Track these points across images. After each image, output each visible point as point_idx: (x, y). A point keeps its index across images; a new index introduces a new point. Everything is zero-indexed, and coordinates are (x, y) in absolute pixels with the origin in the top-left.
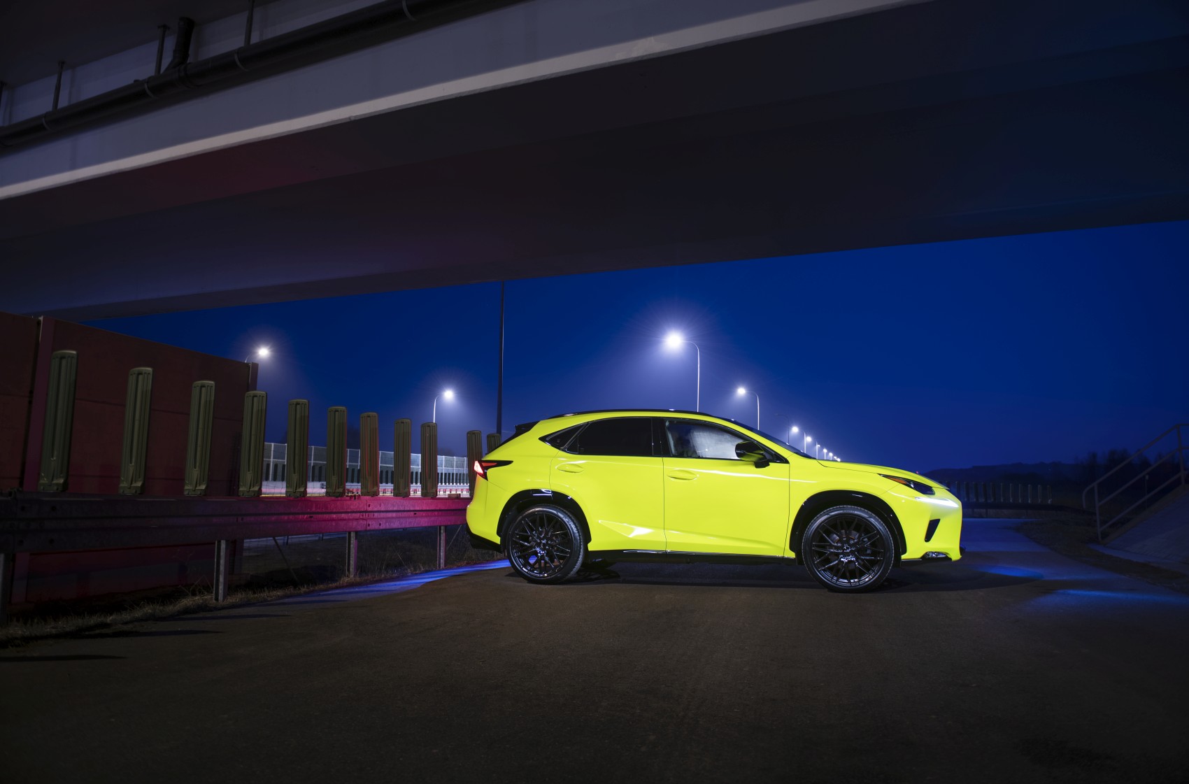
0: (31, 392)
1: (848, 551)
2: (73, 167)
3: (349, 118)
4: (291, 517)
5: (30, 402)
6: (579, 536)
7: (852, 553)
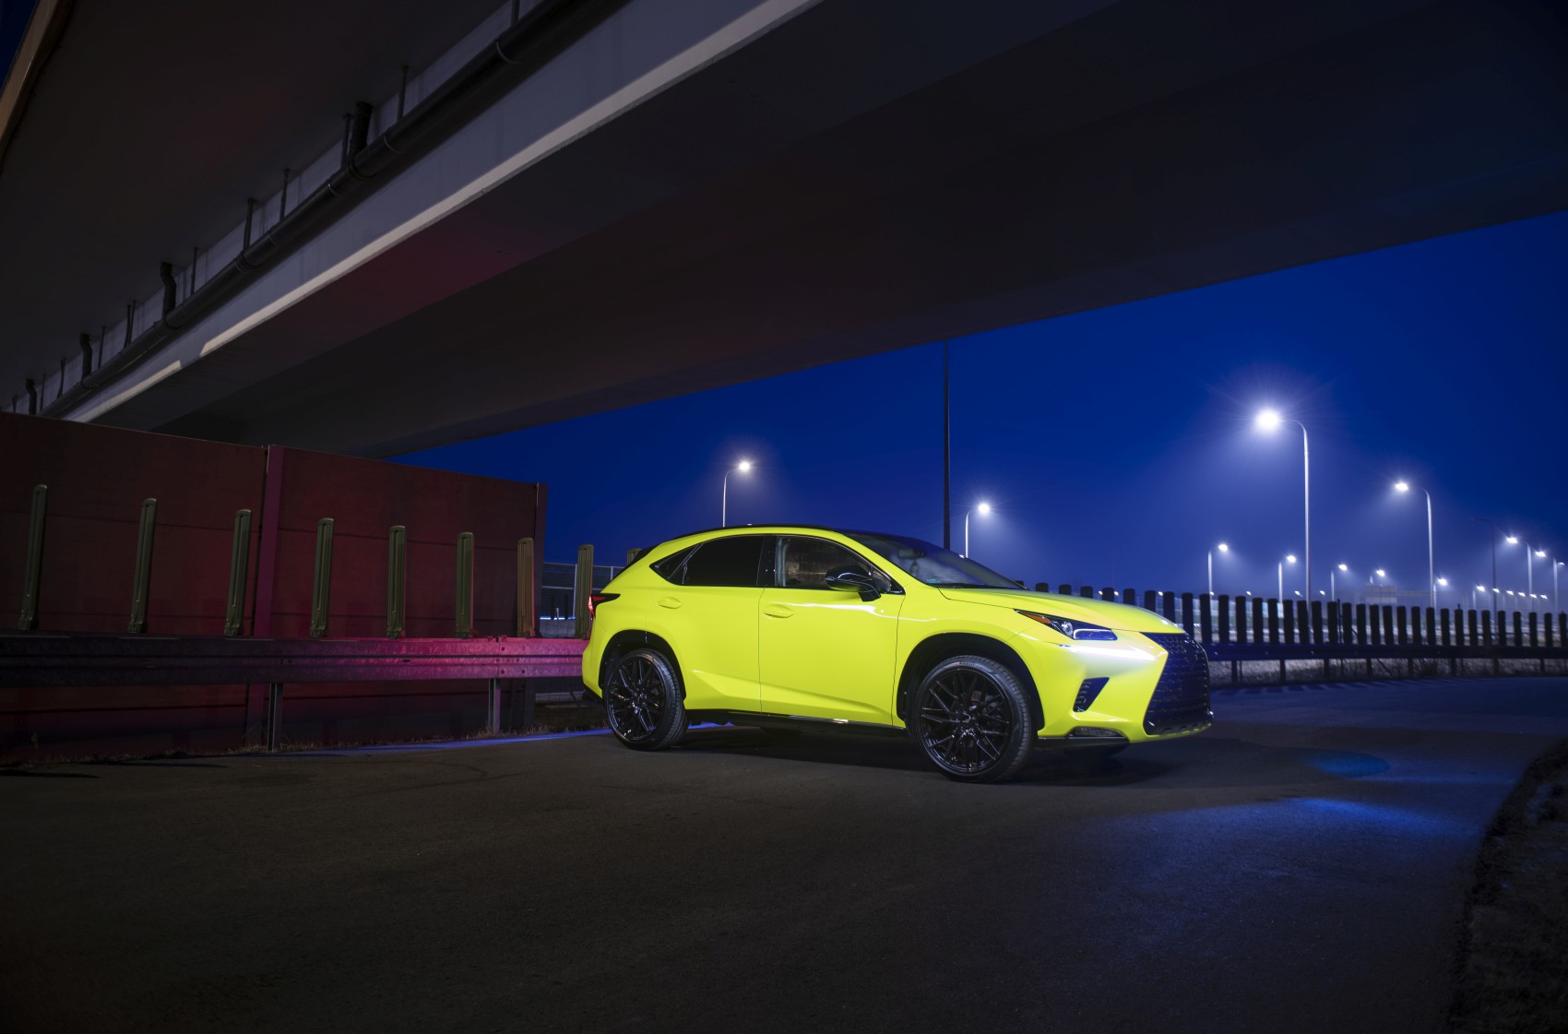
0: (261, 527)
1: (967, 721)
2: (302, 282)
3: (482, 191)
4: (371, 660)
5: (260, 537)
6: (676, 690)
7: (971, 724)
